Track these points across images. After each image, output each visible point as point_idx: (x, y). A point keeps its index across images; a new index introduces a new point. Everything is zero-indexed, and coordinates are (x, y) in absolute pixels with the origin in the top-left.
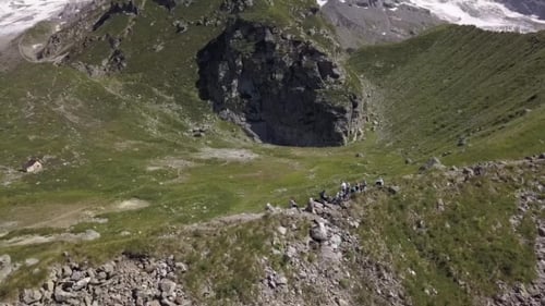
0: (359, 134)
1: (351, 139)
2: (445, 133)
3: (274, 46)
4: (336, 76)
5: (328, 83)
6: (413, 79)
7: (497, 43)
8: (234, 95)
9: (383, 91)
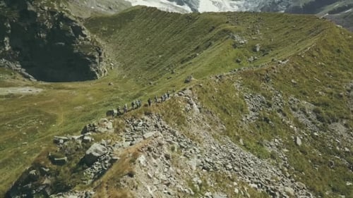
0: (105, 72)
1: (101, 75)
2: (155, 68)
3: (36, 14)
4: (85, 36)
5: (80, 40)
6: (128, 38)
7: (170, 18)
8: (7, 48)
9: (111, 45)
